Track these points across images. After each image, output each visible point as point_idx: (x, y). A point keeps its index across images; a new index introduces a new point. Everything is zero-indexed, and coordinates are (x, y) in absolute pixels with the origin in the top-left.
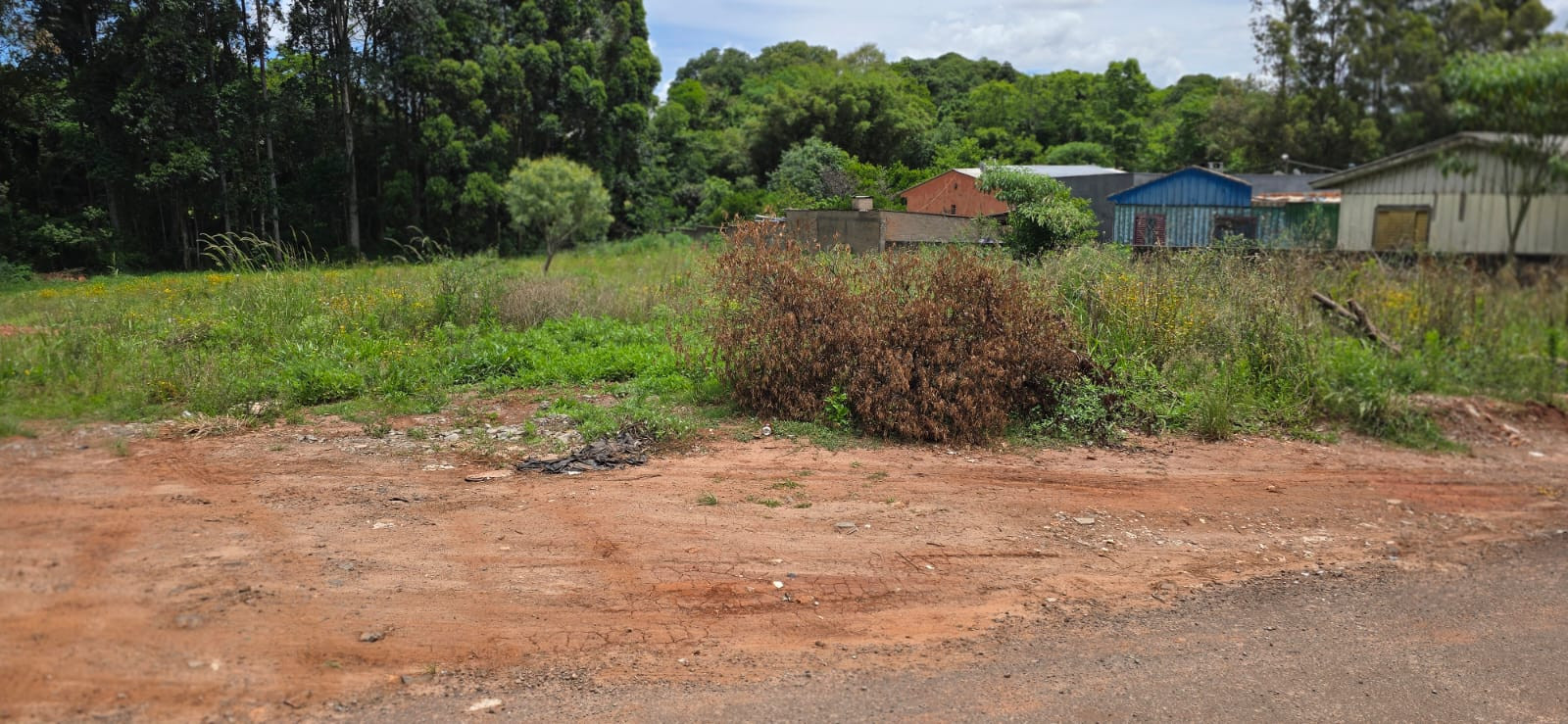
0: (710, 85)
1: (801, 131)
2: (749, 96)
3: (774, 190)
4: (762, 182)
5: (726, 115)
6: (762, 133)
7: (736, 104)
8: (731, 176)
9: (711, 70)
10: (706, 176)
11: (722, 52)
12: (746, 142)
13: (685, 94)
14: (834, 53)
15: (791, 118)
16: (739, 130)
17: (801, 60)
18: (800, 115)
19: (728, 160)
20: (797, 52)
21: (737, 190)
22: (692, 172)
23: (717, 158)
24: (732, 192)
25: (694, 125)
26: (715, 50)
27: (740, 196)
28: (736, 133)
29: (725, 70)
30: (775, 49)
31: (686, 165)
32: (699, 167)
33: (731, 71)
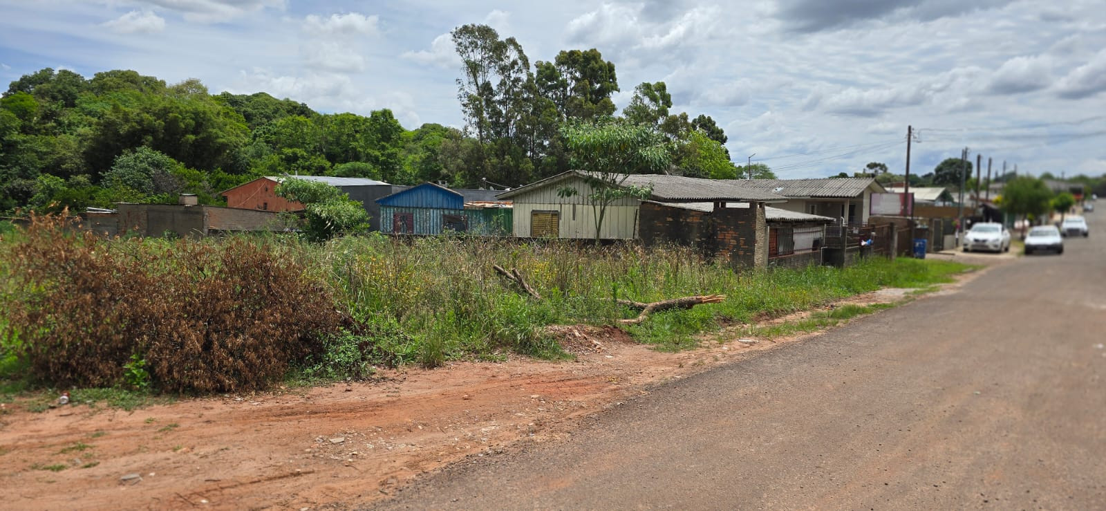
0: (43, 98)
1: (133, 140)
2: (83, 109)
3: (107, 187)
4: (96, 180)
5: (60, 124)
6: (95, 139)
7: (69, 116)
8: (65, 175)
9: (45, 86)
10: (39, 174)
11: (56, 72)
12: (79, 147)
13: (18, 103)
14: (163, 83)
15: (124, 129)
16: (72, 137)
17: (134, 85)
18: (133, 127)
19: (62, 160)
20: (130, 78)
21: (70, 186)
22: (24, 170)
23: (49, 160)
24: (66, 188)
25: (24, 130)
26: (49, 71)
27: (73, 191)
28: (71, 140)
29: (60, 87)
30: (108, 74)
31: (17, 163)
32: (33, 166)
33: (65, 88)
